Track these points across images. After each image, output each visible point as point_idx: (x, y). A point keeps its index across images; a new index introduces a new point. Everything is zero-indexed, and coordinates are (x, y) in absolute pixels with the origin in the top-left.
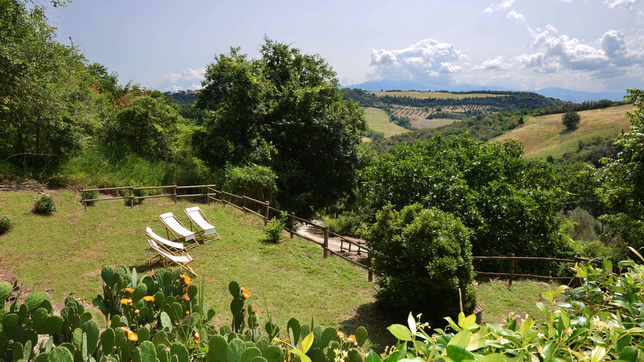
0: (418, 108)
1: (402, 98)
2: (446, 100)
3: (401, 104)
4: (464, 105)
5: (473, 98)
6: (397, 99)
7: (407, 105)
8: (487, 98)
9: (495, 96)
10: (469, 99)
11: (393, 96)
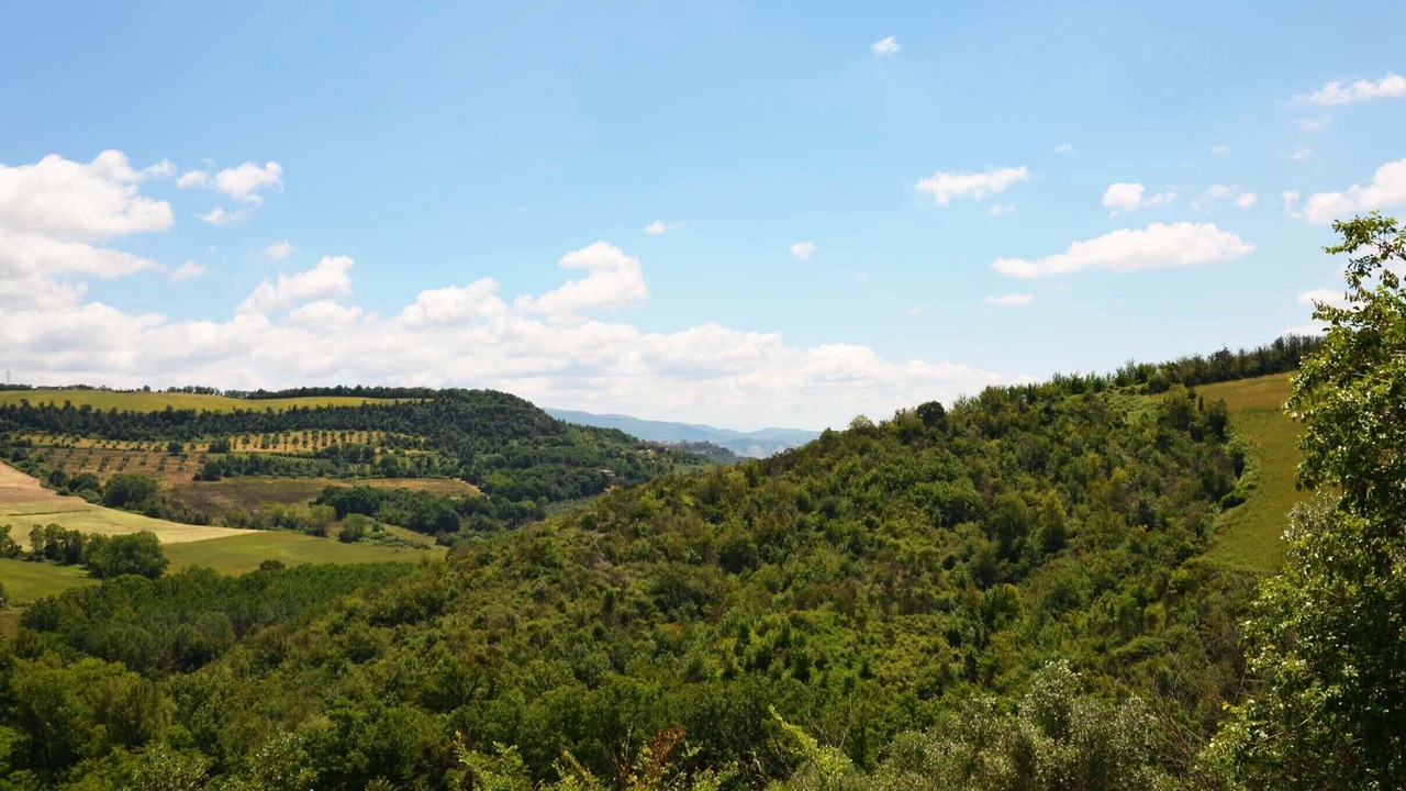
0: (134, 445)
1: (57, 411)
2: (230, 416)
3: (54, 430)
4: (297, 429)
5: (319, 410)
6: (34, 411)
7: (85, 436)
8: (364, 408)
9: (391, 402)
10: (305, 410)
11: (19, 405)
